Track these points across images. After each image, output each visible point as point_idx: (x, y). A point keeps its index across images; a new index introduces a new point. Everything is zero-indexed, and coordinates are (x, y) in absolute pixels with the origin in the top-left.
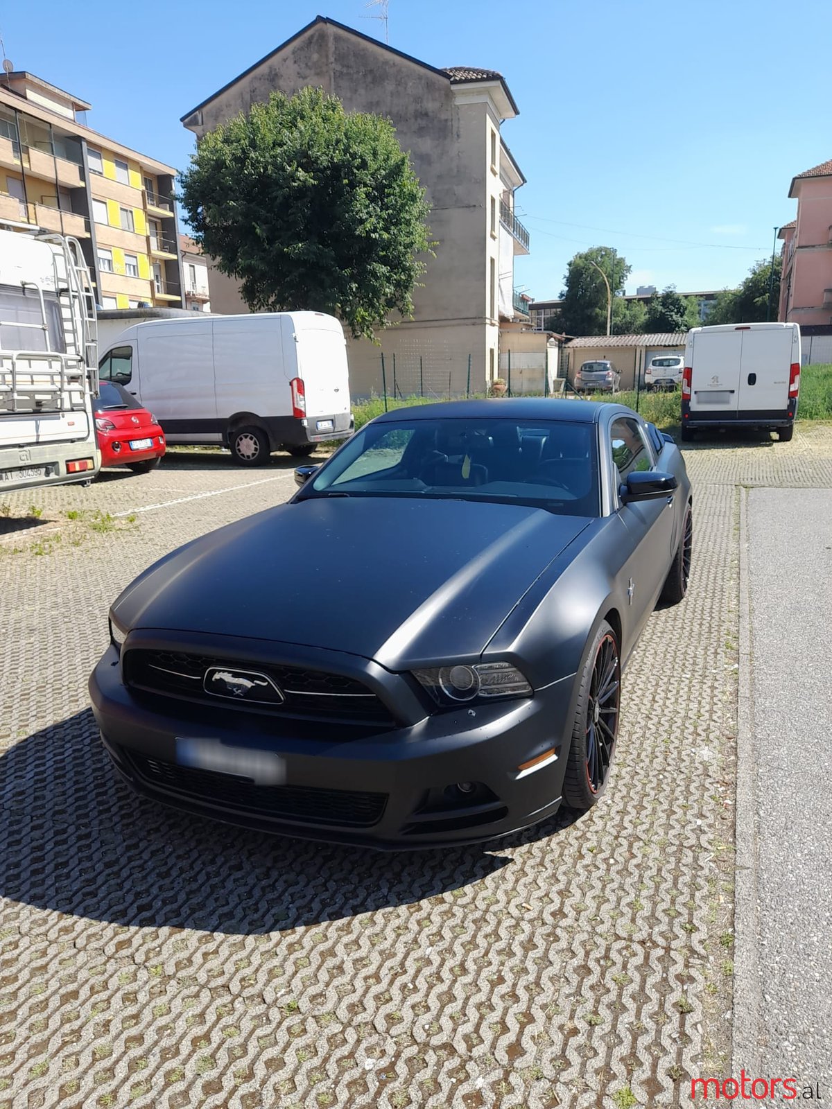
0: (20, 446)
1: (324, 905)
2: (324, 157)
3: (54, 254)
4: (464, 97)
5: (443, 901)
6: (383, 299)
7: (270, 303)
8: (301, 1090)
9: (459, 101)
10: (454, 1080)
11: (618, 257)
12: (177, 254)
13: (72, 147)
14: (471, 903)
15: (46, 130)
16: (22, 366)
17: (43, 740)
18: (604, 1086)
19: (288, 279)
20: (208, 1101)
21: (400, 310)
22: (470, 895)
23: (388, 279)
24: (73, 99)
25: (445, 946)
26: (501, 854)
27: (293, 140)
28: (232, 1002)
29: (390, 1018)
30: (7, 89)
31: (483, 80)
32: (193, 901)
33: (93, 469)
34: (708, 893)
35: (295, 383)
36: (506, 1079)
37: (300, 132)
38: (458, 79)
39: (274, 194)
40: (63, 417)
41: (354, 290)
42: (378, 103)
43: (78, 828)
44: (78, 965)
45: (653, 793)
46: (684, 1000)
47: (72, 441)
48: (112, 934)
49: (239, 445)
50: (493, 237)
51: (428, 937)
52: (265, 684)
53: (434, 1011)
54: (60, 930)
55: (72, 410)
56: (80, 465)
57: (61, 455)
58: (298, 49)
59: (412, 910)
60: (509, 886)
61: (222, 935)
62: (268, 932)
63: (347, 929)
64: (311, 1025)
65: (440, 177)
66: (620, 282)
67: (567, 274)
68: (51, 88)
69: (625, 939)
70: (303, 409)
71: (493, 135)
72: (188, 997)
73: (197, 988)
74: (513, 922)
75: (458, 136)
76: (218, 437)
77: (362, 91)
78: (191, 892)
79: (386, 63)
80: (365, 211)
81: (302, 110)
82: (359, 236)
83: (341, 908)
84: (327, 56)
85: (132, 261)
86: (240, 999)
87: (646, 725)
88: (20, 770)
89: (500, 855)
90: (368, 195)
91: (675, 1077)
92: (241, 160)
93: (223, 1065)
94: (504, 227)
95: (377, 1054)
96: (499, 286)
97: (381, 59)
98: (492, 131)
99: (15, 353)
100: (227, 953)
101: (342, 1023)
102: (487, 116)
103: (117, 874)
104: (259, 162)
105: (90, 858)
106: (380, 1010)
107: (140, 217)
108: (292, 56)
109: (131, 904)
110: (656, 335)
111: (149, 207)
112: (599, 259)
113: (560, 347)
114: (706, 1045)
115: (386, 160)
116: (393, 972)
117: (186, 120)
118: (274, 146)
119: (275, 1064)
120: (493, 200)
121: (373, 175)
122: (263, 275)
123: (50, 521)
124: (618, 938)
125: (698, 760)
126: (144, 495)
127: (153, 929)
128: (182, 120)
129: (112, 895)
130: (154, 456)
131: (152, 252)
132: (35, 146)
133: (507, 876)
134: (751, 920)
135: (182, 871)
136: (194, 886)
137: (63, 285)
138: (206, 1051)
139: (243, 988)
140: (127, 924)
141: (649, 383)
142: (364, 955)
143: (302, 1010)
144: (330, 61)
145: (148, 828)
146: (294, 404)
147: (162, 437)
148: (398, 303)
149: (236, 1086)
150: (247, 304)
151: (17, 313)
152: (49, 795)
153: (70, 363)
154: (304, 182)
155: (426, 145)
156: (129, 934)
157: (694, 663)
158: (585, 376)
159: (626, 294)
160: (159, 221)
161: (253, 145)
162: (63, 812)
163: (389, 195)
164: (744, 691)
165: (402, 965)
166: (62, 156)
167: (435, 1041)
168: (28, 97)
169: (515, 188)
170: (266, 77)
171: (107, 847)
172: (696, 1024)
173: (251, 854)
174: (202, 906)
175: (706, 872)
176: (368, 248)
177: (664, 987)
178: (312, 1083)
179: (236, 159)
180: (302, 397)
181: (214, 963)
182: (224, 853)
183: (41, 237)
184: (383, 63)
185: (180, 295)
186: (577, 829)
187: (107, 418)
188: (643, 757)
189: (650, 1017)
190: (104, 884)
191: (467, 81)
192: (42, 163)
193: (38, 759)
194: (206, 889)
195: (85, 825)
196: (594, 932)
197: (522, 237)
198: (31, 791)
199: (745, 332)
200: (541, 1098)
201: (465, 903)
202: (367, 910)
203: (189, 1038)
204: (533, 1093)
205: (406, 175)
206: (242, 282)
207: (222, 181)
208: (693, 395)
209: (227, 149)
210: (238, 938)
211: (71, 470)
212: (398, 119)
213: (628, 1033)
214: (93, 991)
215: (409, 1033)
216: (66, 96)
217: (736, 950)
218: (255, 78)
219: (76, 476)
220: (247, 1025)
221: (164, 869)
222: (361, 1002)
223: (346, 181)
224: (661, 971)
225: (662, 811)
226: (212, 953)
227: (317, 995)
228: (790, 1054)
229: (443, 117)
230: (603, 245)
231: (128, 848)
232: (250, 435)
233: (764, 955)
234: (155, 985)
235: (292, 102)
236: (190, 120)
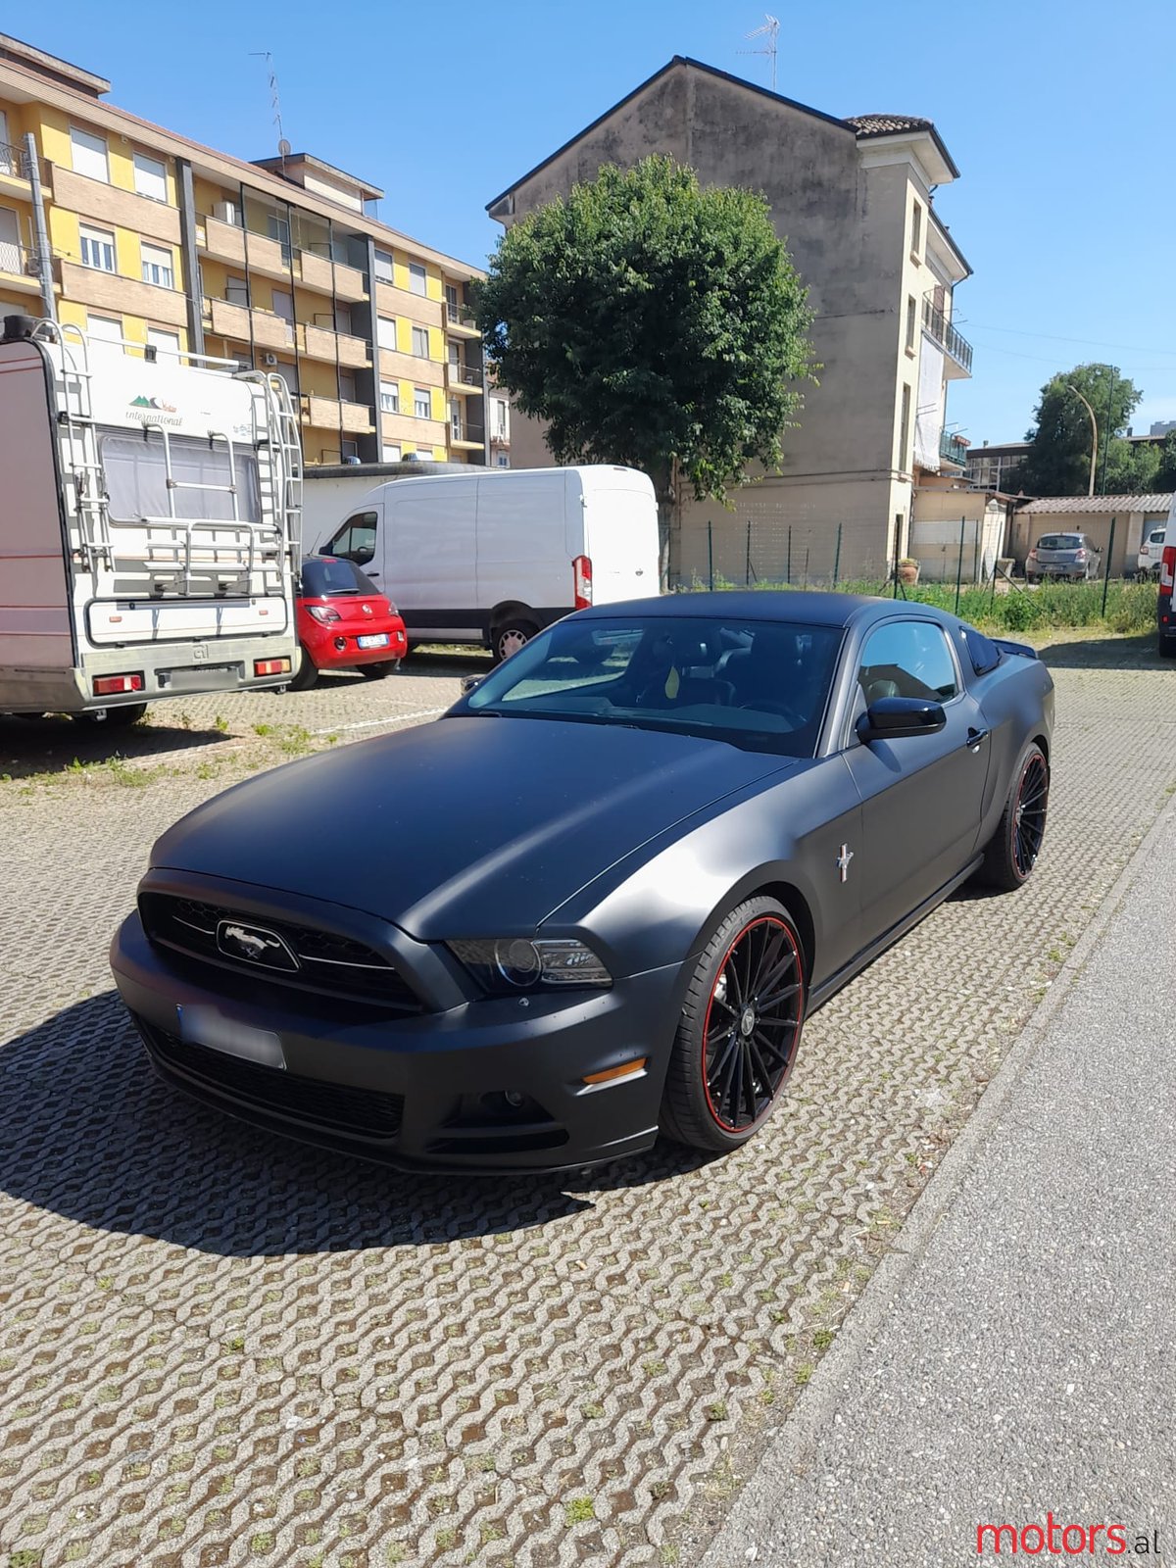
0: (195, 640)
1: (333, 1231)
2: (666, 251)
3: (254, 397)
4: (875, 158)
5: (479, 1245)
6: (738, 447)
7: (583, 452)
8: (200, 1438)
9: (868, 163)
10: (382, 1456)
11: (1121, 379)
12: (482, 386)
13: (355, 248)
14: (512, 1252)
15: (322, 227)
16: (200, 538)
17: (104, 1003)
18: (564, 1491)
19: (607, 419)
20: (93, 1434)
21: (763, 461)
22: (516, 1243)
23: (748, 418)
24: (361, 185)
25: (453, 1299)
26: (581, 1197)
27: (623, 228)
28: (172, 1330)
29: (344, 1375)
30: (281, 176)
31: (904, 131)
32: (182, 1209)
33: (290, 671)
34: (830, 1278)
35: (579, 563)
36: (445, 1465)
37: (634, 218)
38: (867, 131)
39: (594, 304)
40: (254, 603)
41: (698, 433)
42: (752, 172)
43: (95, 1111)
44: (24, 1265)
45: (827, 1142)
46: (721, 1405)
47: (264, 635)
48: (77, 1235)
49: (503, 645)
50: (910, 355)
51: (438, 1285)
52: (277, 945)
53: (400, 1374)
54: (23, 1224)
55: (267, 595)
56: (273, 666)
57: (248, 652)
58: (647, 103)
59: (435, 1251)
60: (572, 1236)
61: (197, 1252)
62: (251, 1256)
63: (345, 1264)
64: (249, 1368)
65: (835, 271)
66: (1123, 416)
67: (1039, 405)
68: (335, 172)
69: (686, 1320)
70: (588, 599)
71: (917, 209)
72: (127, 1317)
73: (141, 1308)
74: (555, 1281)
75: (864, 212)
76: (477, 633)
77: (730, 156)
78: (187, 1198)
79: (766, 115)
80: (718, 324)
81: (640, 188)
82: (708, 359)
83: (351, 1239)
84: (685, 111)
85: (424, 398)
86: (183, 1328)
87: (868, 1053)
88: (64, 1036)
89: (580, 1199)
90: (724, 302)
91: (657, 1495)
92: (552, 260)
93: (129, 1398)
94: (928, 339)
95: (308, 1411)
96: (917, 424)
97: (760, 110)
98: (916, 201)
99: (191, 522)
100: (193, 1273)
101: (285, 1371)
102: (909, 182)
103: (114, 1168)
104: (577, 261)
105: (92, 1146)
106: (336, 1364)
107: (437, 338)
108: (637, 114)
109: (113, 1204)
110: (1165, 496)
111: (450, 325)
112: (1091, 381)
113: (1009, 513)
114: (722, 1464)
115: (751, 253)
116: (374, 1321)
117: (493, 208)
118: (599, 239)
119: (185, 1406)
120: (912, 302)
121: (732, 273)
122: (575, 417)
123: (234, 737)
124: (679, 1316)
125: (917, 1104)
126: (364, 708)
127: (123, 1235)
128: (488, 208)
129: (96, 1192)
130: (393, 657)
131: (451, 384)
132: (310, 249)
133: (575, 1225)
134: (873, 1316)
135: (188, 1173)
136: (193, 1192)
137: (262, 436)
138: (116, 1380)
139: (192, 1315)
140: (97, 1227)
141: (1143, 569)
142: (350, 1297)
143: (246, 1351)
144: (688, 117)
145: (174, 1118)
146: (576, 591)
147: (402, 632)
148: (760, 450)
149: (131, 1423)
150: (553, 454)
151: (201, 471)
152: (81, 1068)
153: (266, 535)
154: (636, 286)
155: (817, 227)
156: (94, 1238)
157: (988, 976)
158: (1044, 555)
159: (1134, 434)
160: (462, 343)
161: (571, 239)
162: (88, 1089)
163: (755, 300)
164: (1039, 1019)
165: (390, 1315)
166: (342, 261)
167: (382, 1408)
168: (306, 186)
169: (954, 283)
170: (601, 144)
171: (118, 1136)
172: (720, 1437)
173: (277, 1161)
174: (191, 1216)
175: (844, 1250)
176: (722, 375)
177: (707, 1383)
178: (217, 1434)
179: (546, 258)
180: (588, 582)
181: (171, 1284)
182: (246, 1158)
183: (239, 375)
184: (762, 115)
185: (483, 442)
186: (699, 1176)
187: (331, 606)
188: (840, 1094)
189: (666, 1420)
190: (94, 1177)
191: (880, 134)
192: (317, 271)
193: (89, 1025)
194: (205, 1197)
195: (105, 1108)
196: (651, 1306)
197: (958, 352)
198: (65, 1061)
200: (476, 1494)
201: (505, 1250)
202: (380, 1245)
203: (106, 1362)
204: (470, 1486)
205: (781, 270)
206: (547, 424)
207: (527, 288)
209: (535, 246)
210: (214, 1257)
211: (260, 672)
212: (777, 194)
213: (627, 1433)
214: (27, 1296)
215: (357, 1395)
216: (353, 181)
217: (827, 1354)
218: (587, 146)
219: (266, 680)
220: (175, 1357)
221: (168, 1168)
222: (319, 1350)
223: (693, 283)
224: (711, 1365)
225: (828, 1167)
226: (176, 1272)
227: (273, 1335)
228: (827, 1490)
229: (843, 186)
230: (1098, 362)
231: (140, 1140)
232: (518, 632)
233: (864, 1365)
234: (96, 1300)
235: (628, 177)
236: (498, 208)
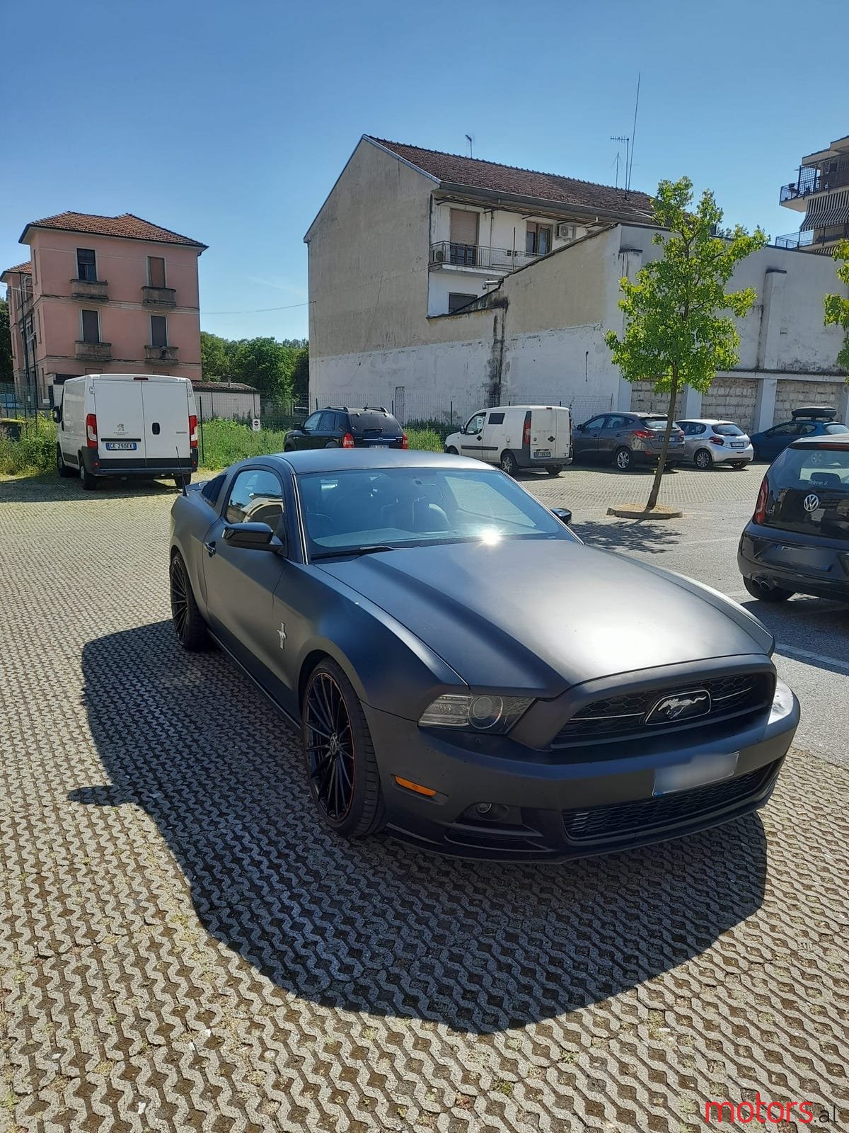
199: (144, 383)
208: (99, 441)
